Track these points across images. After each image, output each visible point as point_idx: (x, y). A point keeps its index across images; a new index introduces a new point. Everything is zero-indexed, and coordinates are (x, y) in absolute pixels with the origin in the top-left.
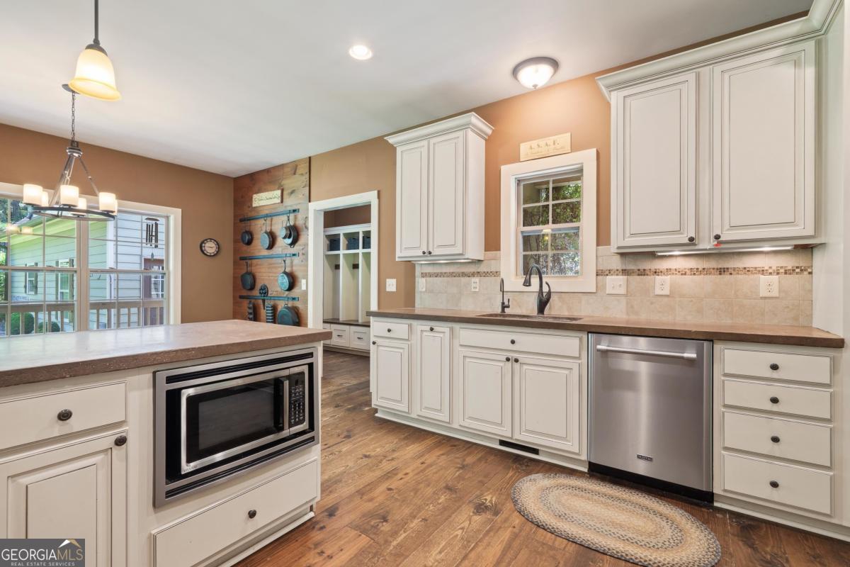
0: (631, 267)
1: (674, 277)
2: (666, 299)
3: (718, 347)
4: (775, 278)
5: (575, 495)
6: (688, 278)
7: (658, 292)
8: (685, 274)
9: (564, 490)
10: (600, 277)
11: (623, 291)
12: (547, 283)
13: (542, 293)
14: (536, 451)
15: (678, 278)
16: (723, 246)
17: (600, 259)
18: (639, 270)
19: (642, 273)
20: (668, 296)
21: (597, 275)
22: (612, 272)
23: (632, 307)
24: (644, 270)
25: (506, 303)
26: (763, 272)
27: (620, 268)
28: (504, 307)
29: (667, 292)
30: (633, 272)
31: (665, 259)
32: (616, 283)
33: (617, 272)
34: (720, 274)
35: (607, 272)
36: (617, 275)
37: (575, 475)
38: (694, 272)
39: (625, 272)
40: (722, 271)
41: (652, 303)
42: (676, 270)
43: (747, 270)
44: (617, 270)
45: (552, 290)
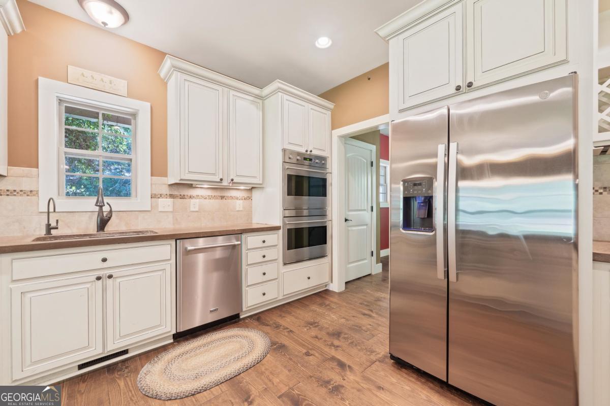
0: (176, 193)
1: (201, 200)
2: (196, 214)
3: (243, 236)
4: (241, 201)
5: (187, 359)
6: (207, 201)
7: (192, 209)
8: (206, 199)
9: (176, 362)
10: (153, 199)
11: (171, 209)
12: (108, 204)
13: (103, 212)
14: (125, 352)
15: (202, 200)
16: (234, 185)
17: (154, 186)
18: (181, 195)
19: (183, 197)
20: (197, 211)
21: (151, 198)
22: (162, 196)
23: (177, 219)
24: (184, 195)
25: (53, 224)
26: (237, 199)
27: (168, 193)
28: (49, 228)
29: (197, 209)
30: (177, 197)
31: (195, 189)
32: (166, 204)
33: (166, 196)
34: (222, 199)
35: (159, 196)
36: (166, 198)
37: (169, 348)
38: (211, 197)
39: (172, 196)
40: (222, 197)
41: (189, 216)
42: (201, 196)
43: (232, 198)
44: (166, 195)
45: (113, 210)
